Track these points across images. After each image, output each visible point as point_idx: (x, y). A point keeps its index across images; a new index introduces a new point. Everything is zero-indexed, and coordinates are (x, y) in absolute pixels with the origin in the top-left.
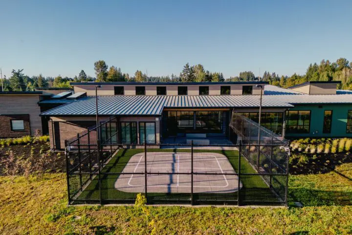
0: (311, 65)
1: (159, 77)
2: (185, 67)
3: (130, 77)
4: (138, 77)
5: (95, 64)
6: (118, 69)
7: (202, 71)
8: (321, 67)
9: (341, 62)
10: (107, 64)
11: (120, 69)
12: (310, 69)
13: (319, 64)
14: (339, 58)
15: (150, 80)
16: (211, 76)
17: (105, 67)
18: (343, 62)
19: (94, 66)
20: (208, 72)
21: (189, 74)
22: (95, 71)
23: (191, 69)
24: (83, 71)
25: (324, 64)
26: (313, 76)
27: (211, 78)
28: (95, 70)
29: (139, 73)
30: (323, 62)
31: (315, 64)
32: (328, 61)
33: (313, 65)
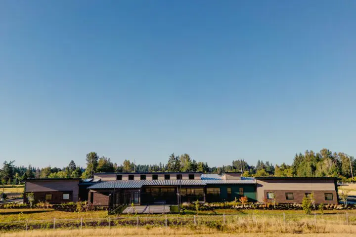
0: (297, 155)
1: (148, 166)
2: (171, 157)
3: (118, 166)
4: (127, 166)
5: (87, 155)
6: (108, 160)
7: (189, 160)
8: (306, 157)
9: (324, 152)
10: (98, 155)
11: (109, 160)
12: (296, 159)
13: (304, 154)
14: (322, 149)
15: (138, 169)
16: (196, 165)
17: (96, 158)
18: (326, 153)
19: (86, 157)
20: (194, 161)
21: (174, 163)
22: (87, 162)
23: (177, 159)
24: (73, 162)
25: (309, 154)
26: (300, 165)
27: (196, 167)
28: (87, 160)
29: (127, 163)
30: (307, 152)
31: (301, 154)
32: (312, 152)
33: (298, 155)
